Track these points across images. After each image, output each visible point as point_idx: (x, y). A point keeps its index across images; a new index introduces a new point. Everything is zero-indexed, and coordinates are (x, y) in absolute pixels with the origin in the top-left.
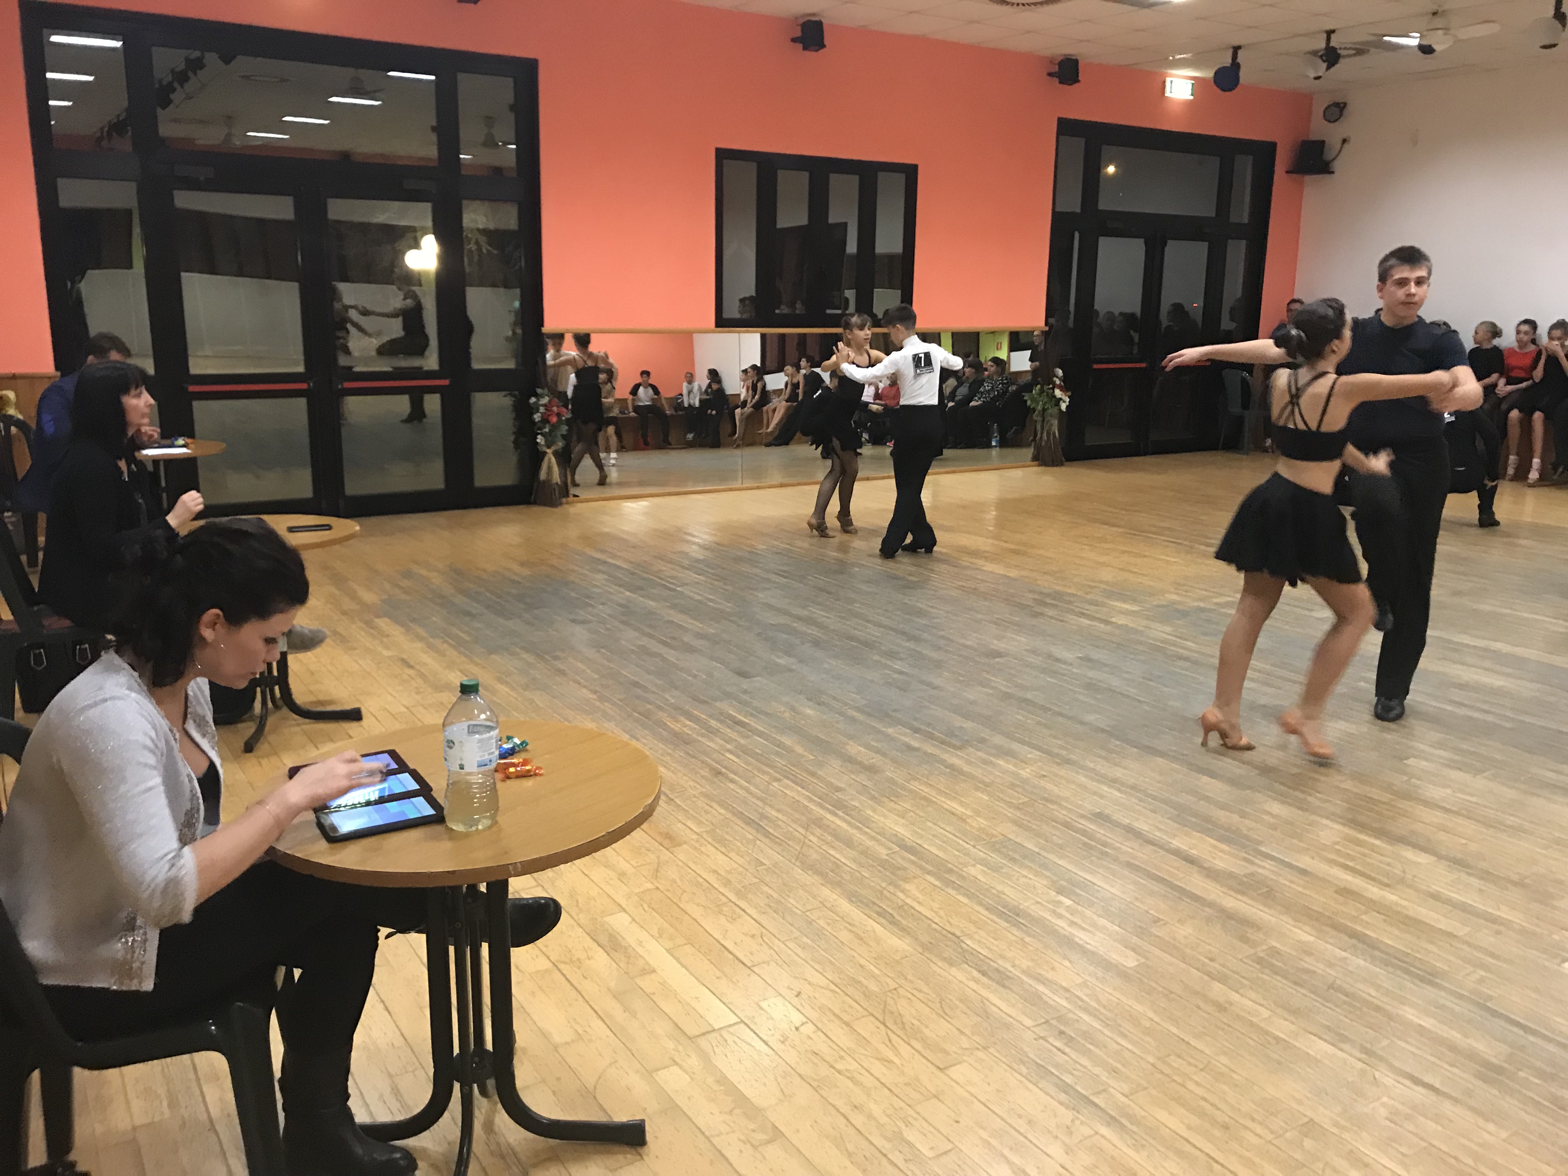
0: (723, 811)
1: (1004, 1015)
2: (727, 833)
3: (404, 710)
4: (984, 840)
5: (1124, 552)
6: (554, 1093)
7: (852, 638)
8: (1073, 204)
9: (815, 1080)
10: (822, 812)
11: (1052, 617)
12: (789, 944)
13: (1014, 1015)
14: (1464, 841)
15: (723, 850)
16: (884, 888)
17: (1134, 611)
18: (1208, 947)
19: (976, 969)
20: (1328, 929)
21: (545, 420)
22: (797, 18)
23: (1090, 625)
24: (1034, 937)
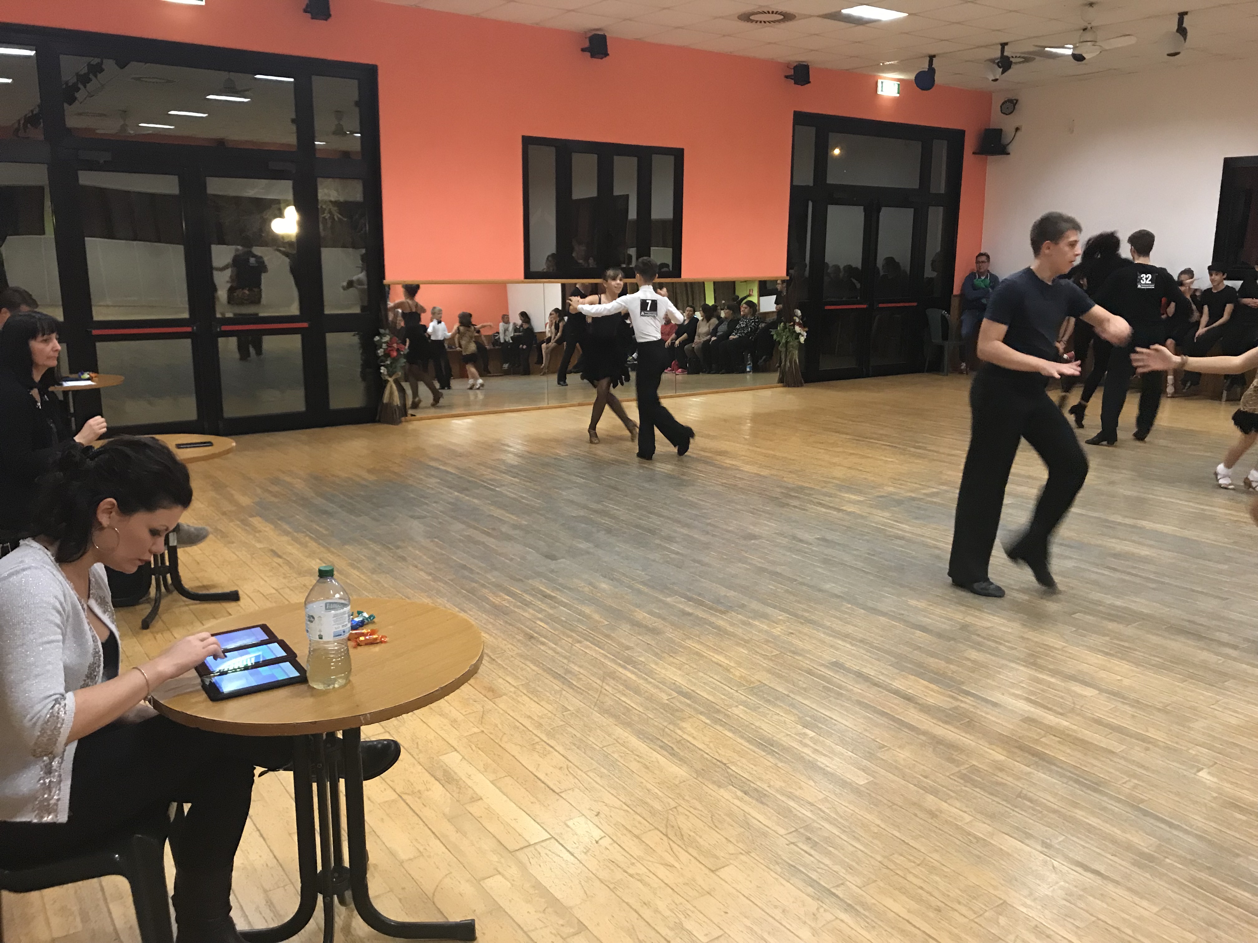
0: (534, 668)
1: (762, 826)
2: (539, 686)
3: (274, 591)
4: (744, 686)
5: (851, 454)
6: (400, 900)
7: (638, 526)
8: (807, 179)
9: (612, 883)
10: (615, 666)
11: (795, 507)
12: (590, 774)
13: (770, 826)
14: (1119, 678)
15: (535, 699)
16: (666, 727)
17: (859, 501)
18: (922, 767)
19: (739, 790)
20: (1016, 750)
21: (387, 355)
22: (585, 33)
23: (826, 513)
24: (785, 762)
